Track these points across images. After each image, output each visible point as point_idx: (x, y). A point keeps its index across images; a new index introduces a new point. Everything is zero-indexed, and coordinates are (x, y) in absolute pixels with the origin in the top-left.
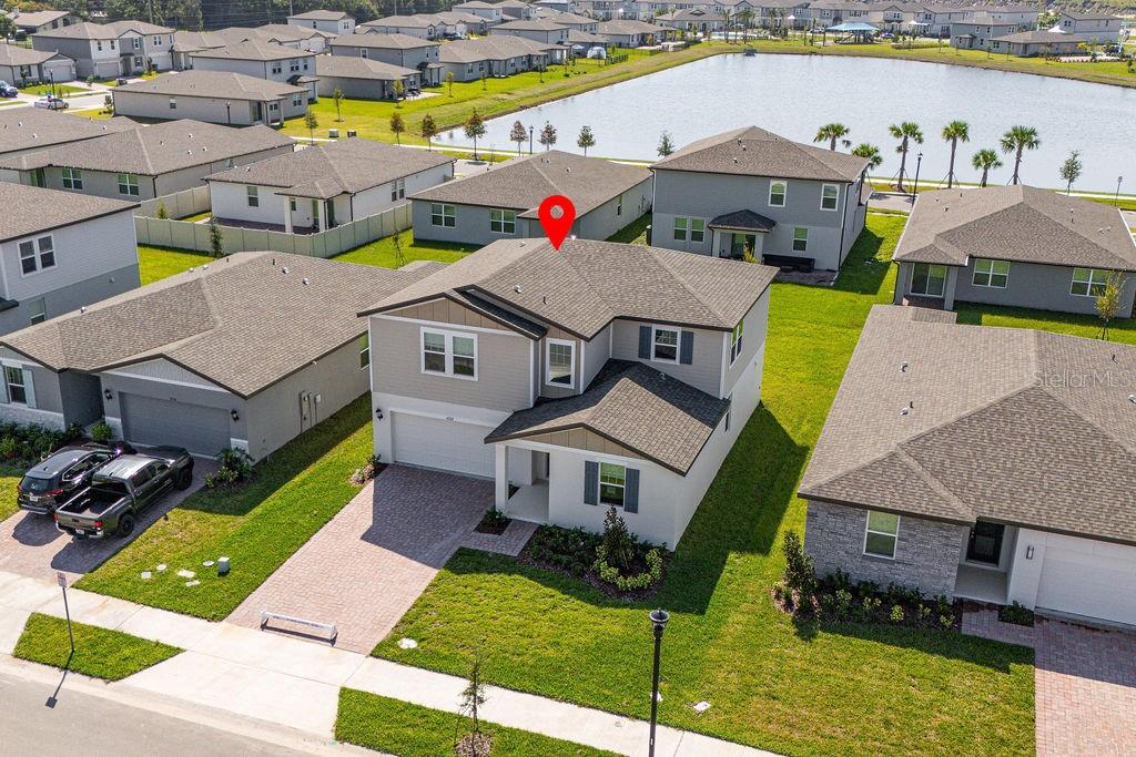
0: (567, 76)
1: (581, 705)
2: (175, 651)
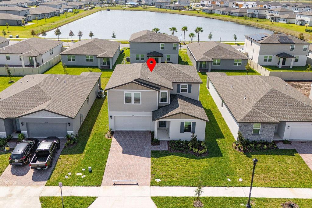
0: (66, 17)
1: (214, 186)
2: (95, 198)
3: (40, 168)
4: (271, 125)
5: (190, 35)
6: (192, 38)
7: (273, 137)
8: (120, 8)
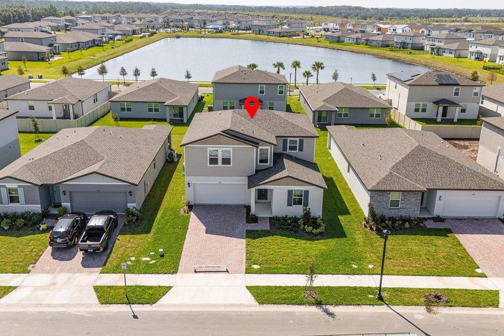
1: (333, 274)
2: (170, 288)
3: (92, 251)
4: (415, 194)
5: (304, 74)
6: (307, 79)
7: (418, 212)
8: (196, 34)
